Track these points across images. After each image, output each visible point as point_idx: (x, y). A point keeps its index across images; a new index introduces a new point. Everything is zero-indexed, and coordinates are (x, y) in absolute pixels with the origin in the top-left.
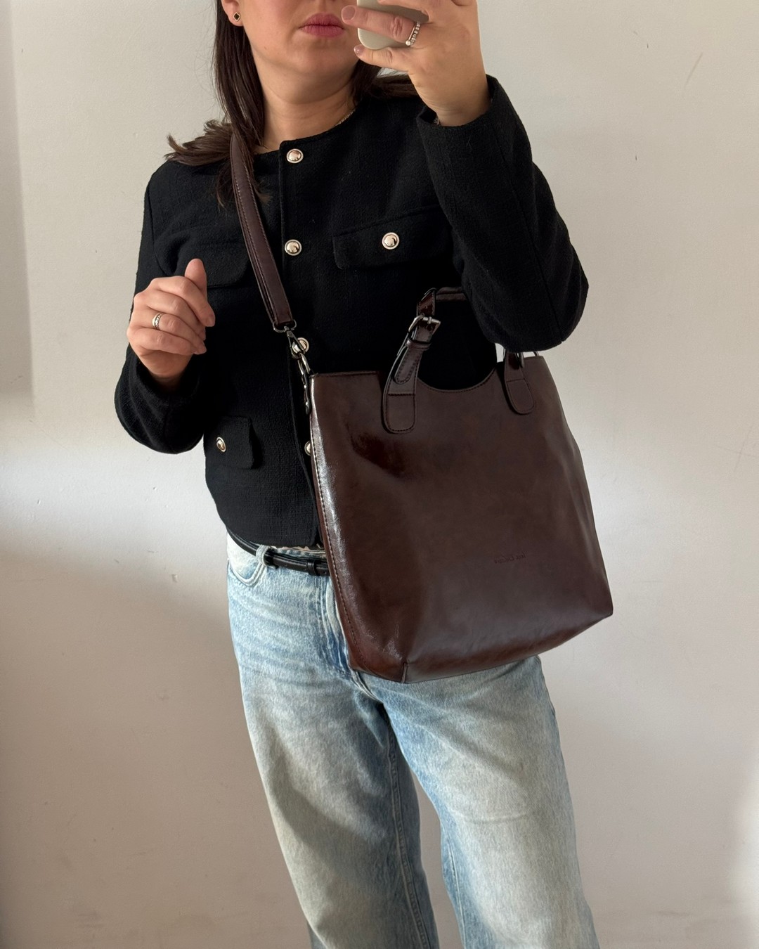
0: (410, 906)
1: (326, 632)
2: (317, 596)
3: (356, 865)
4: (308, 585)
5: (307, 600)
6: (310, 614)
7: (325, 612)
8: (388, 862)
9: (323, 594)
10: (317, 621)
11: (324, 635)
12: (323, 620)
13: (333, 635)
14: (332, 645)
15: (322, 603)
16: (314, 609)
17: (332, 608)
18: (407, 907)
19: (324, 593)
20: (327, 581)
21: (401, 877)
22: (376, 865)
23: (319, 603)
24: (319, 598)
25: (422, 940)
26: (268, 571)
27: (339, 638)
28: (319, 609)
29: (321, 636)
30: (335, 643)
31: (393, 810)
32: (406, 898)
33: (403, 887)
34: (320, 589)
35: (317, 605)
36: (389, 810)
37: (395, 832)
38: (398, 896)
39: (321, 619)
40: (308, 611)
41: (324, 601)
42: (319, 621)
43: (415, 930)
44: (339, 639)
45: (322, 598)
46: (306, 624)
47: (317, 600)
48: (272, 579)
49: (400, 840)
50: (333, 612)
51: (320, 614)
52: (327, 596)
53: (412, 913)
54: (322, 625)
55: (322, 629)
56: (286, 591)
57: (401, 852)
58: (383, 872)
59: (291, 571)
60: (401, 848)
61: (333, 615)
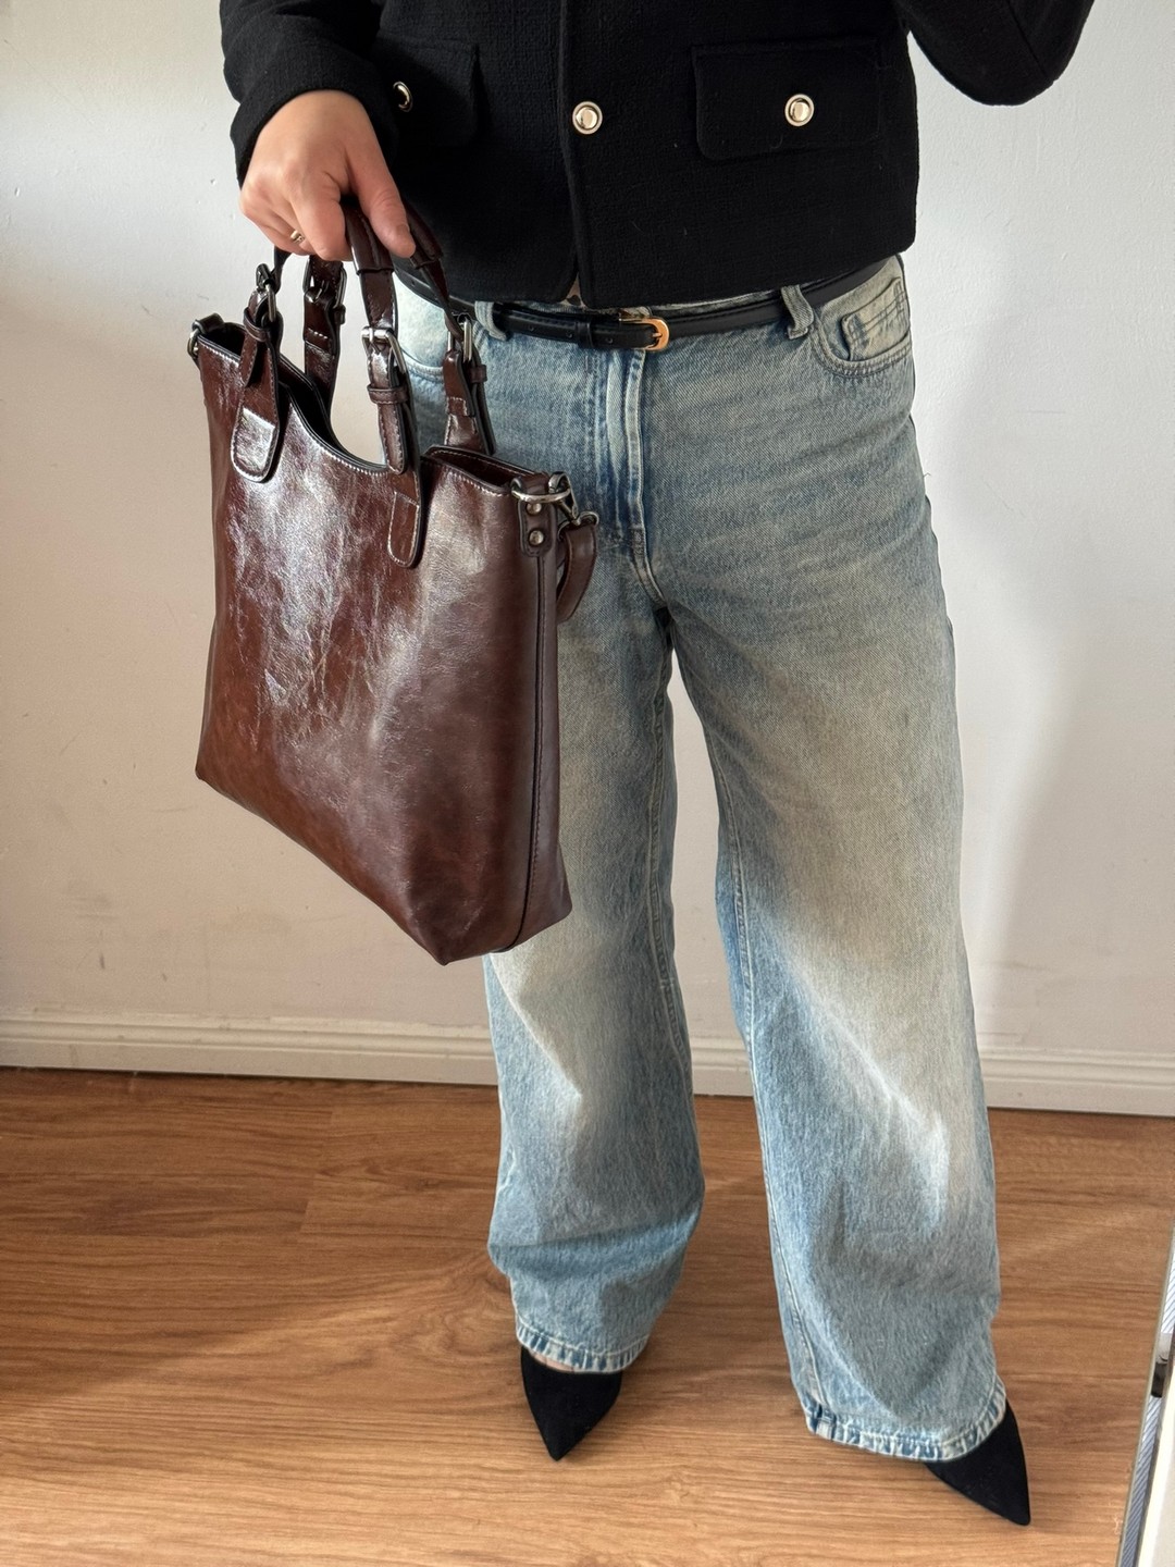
0: (656, 960)
1: (598, 461)
2: (588, 390)
3: (584, 890)
4: (572, 369)
5: (570, 397)
6: (571, 425)
7: (602, 419)
8: (631, 886)
9: (601, 385)
10: (583, 439)
11: (593, 468)
12: (596, 438)
13: (610, 466)
14: (606, 486)
15: (597, 402)
16: (582, 415)
17: (619, 412)
18: (650, 960)
19: (604, 382)
20: (609, 359)
21: (646, 909)
22: (614, 890)
23: (592, 402)
24: (594, 393)
25: (670, 1016)
26: (490, 345)
27: (620, 473)
28: (592, 414)
29: (588, 469)
30: (612, 483)
31: (652, 796)
32: (650, 947)
33: (646, 928)
34: (595, 377)
35: (587, 406)
36: (644, 796)
37: (648, 835)
38: (637, 943)
39: (592, 434)
40: (568, 417)
41: (603, 398)
42: (587, 439)
43: (660, 1000)
44: (621, 476)
45: (598, 392)
46: (560, 445)
47: (588, 395)
48: (499, 360)
49: (653, 848)
50: (618, 419)
51: (592, 425)
52: (609, 387)
53: (658, 971)
54: (592, 447)
55: (592, 455)
56: (527, 382)
57: (652, 868)
58: (623, 903)
59: (538, 343)
60: (652, 861)
61: (618, 425)
